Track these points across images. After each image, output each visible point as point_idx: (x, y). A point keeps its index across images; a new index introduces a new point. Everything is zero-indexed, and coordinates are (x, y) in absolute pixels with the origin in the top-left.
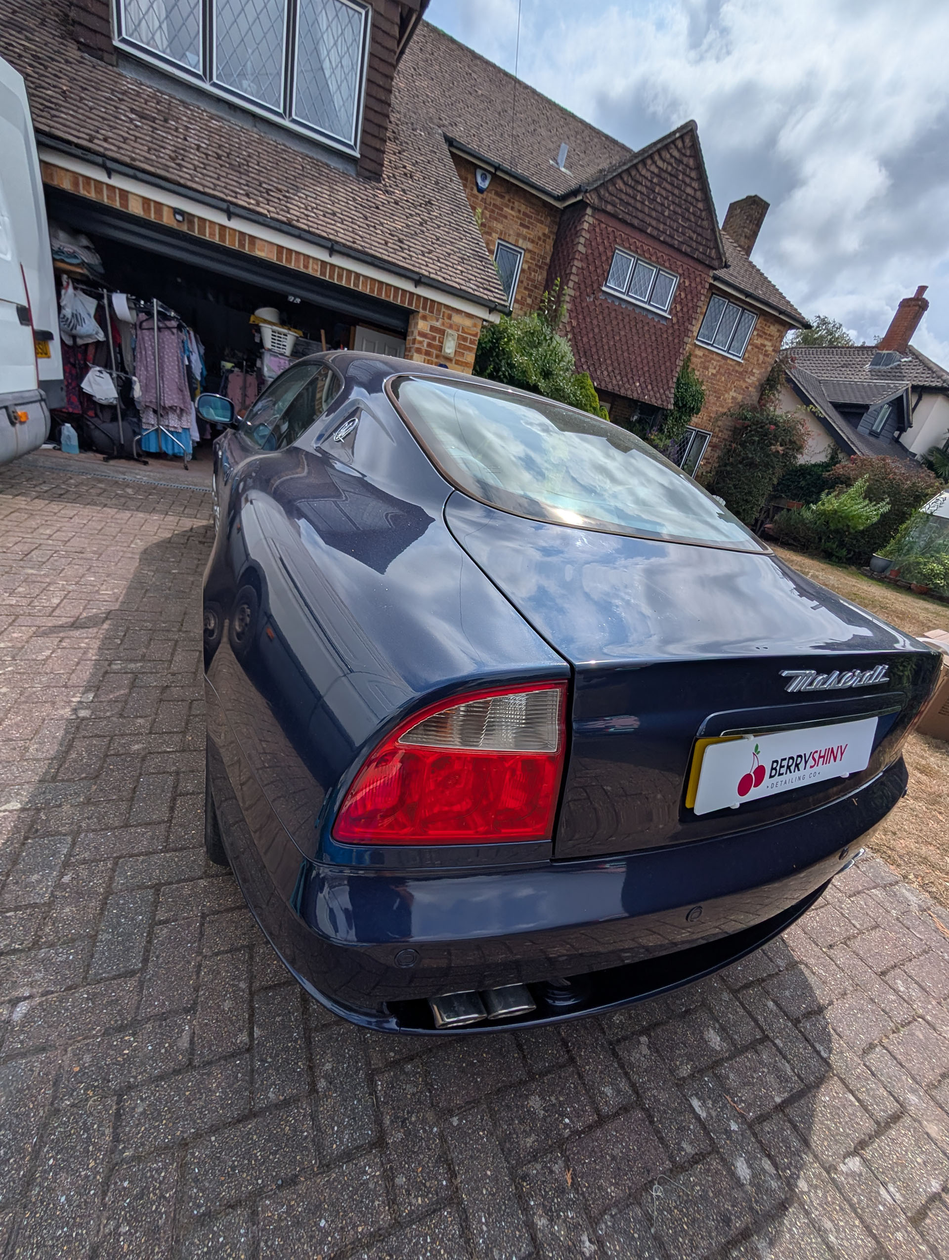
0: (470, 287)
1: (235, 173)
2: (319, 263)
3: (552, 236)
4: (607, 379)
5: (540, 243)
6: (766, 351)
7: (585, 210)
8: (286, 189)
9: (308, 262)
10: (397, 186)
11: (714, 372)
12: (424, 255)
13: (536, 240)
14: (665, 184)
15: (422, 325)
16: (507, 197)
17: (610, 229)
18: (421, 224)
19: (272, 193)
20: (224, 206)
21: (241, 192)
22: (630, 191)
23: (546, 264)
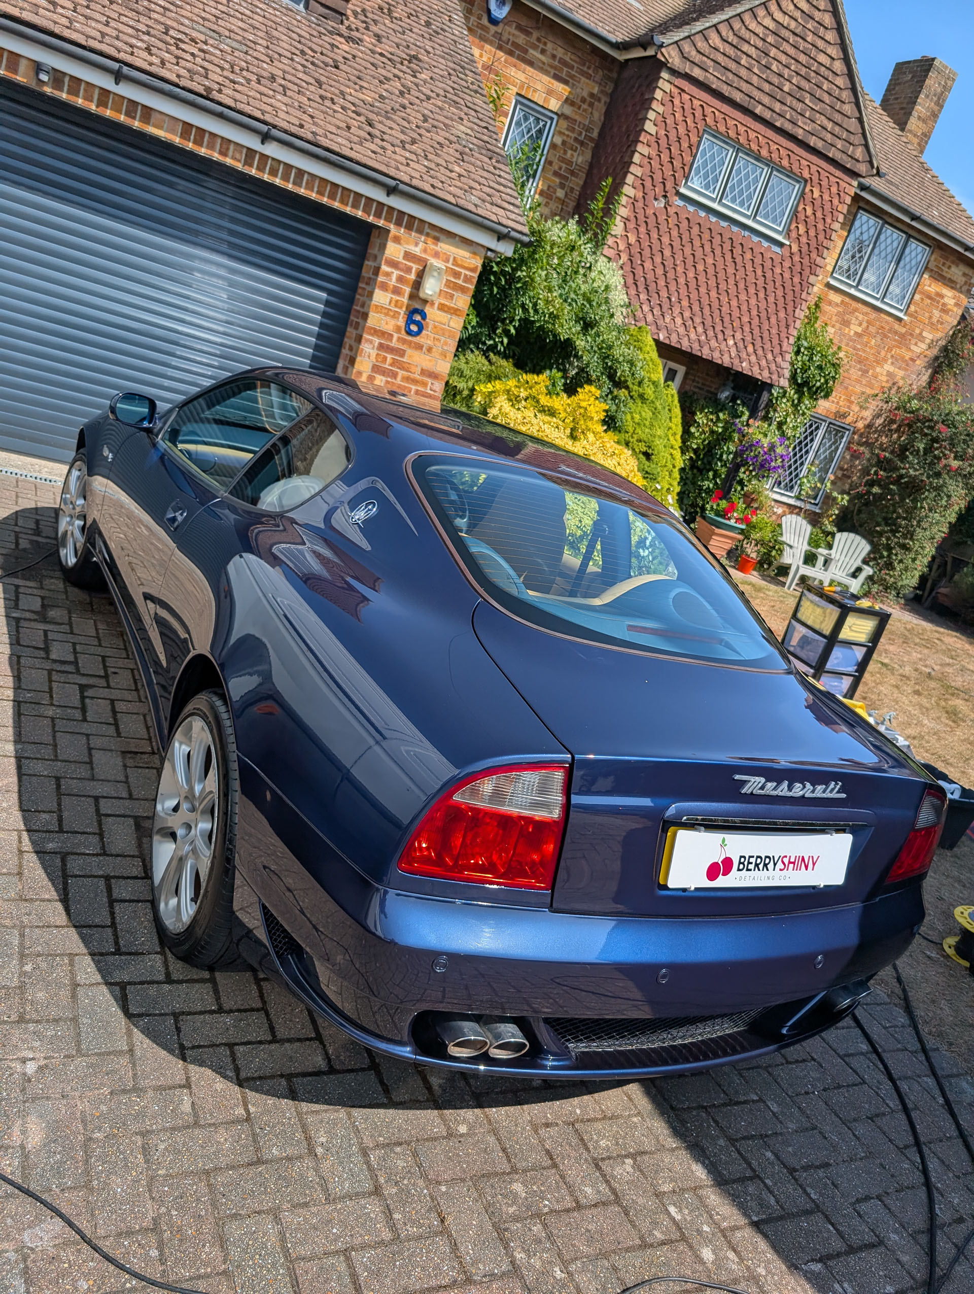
0: (470, 202)
1: (130, 14)
2: (244, 151)
3: (604, 99)
4: (682, 330)
5: (585, 106)
6: (944, 305)
7: (659, 72)
8: (203, 38)
9: (228, 149)
10: (367, 28)
11: (859, 330)
12: (404, 148)
13: (578, 102)
14: (786, 47)
15: (393, 250)
16: (536, 34)
17: (695, 102)
18: (402, 93)
19: (183, 46)
20: (116, 66)
21: (139, 44)
22: (731, 51)
23: (591, 139)
